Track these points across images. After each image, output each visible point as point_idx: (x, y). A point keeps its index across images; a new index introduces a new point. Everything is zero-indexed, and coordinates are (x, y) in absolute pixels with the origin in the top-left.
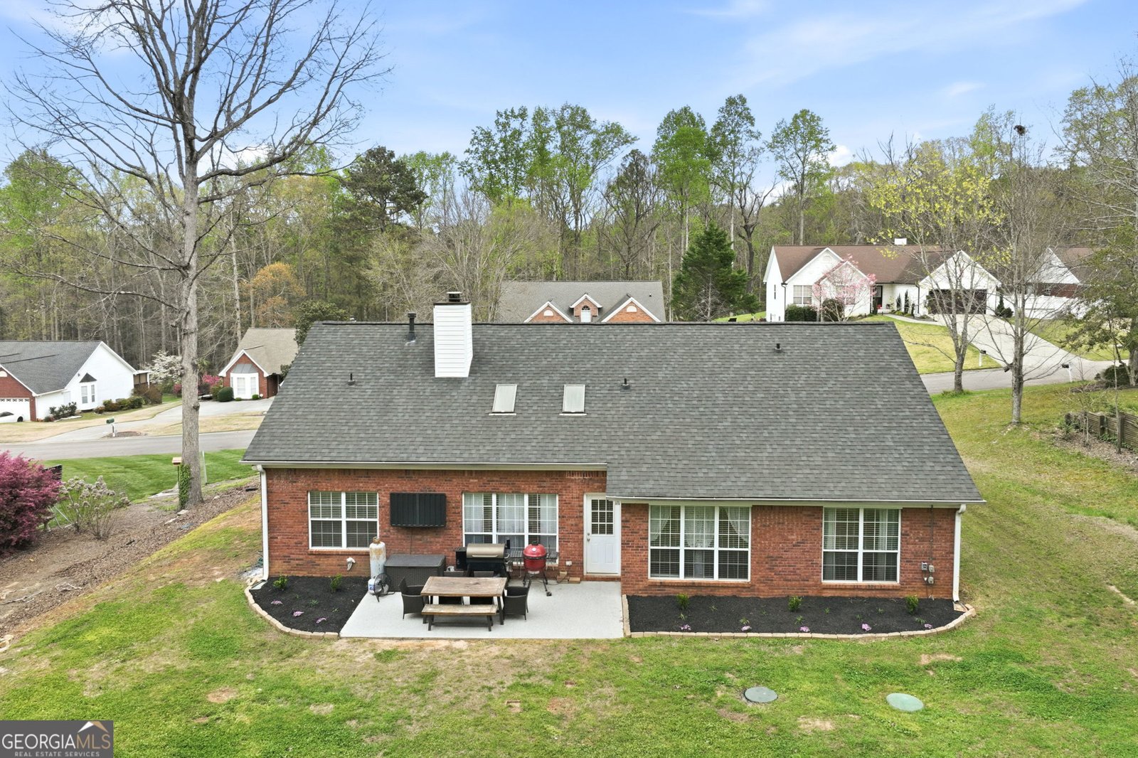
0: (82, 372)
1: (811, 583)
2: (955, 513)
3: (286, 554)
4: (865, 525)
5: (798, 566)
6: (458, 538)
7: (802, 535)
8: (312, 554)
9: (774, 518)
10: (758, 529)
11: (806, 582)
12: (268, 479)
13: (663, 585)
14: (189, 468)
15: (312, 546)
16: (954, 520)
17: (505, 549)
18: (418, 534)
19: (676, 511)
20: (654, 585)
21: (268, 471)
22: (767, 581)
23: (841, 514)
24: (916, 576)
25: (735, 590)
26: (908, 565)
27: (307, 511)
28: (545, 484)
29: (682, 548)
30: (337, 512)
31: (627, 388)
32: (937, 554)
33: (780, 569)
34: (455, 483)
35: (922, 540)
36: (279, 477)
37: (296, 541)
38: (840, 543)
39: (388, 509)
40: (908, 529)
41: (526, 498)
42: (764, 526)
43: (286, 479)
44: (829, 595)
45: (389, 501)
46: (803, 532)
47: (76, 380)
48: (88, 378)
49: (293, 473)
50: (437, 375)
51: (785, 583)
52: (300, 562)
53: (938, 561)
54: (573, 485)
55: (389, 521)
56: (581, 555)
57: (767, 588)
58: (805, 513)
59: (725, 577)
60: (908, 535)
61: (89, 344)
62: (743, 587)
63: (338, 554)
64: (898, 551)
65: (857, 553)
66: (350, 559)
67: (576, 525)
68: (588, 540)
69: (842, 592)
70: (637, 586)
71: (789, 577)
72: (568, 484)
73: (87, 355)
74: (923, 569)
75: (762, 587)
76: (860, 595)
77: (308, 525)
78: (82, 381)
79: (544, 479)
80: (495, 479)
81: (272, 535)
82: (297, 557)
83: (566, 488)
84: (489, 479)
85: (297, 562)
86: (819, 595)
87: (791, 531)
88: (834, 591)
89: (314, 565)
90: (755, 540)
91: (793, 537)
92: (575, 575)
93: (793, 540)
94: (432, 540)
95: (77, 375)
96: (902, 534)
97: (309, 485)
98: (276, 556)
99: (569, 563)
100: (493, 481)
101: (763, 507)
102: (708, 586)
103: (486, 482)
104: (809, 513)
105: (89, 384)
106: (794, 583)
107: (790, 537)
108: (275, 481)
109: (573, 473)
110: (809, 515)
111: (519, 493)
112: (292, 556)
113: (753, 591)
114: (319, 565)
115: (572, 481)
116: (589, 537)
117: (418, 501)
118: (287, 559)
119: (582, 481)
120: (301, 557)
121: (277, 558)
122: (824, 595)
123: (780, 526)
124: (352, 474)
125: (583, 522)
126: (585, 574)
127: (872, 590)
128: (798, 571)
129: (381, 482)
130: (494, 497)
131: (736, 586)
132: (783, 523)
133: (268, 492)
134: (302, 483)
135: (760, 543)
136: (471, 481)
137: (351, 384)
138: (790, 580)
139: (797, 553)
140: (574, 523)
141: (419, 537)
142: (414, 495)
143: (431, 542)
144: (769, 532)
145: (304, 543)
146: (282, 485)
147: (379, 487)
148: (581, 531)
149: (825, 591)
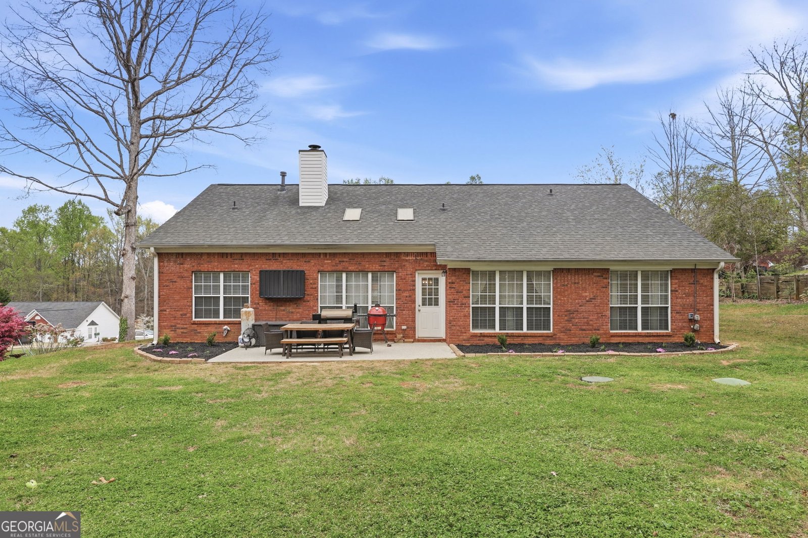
0: (90, 319)
1: (601, 332)
2: (713, 272)
3: (173, 324)
4: (642, 284)
5: (591, 318)
6: (315, 308)
7: (593, 292)
8: (194, 323)
9: (571, 279)
10: (558, 288)
11: (597, 332)
12: (159, 262)
13: (482, 335)
14: (126, 320)
15: (195, 318)
16: (713, 278)
17: (353, 312)
18: (282, 306)
19: (492, 274)
20: (475, 336)
21: (161, 255)
22: (566, 331)
23: (624, 275)
24: (684, 324)
25: (541, 339)
26: (678, 316)
27: (192, 288)
28: (385, 264)
29: (497, 306)
30: (217, 288)
31: (444, 210)
32: (700, 306)
33: (577, 320)
34: (313, 264)
35: (688, 295)
36: (169, 261)
37: (181, 313)
38: (623, 299)
39: (257, 286)
40: (677, 286)
41: (370, 275)
42: (564, 285)
43: (175, 262)
44: (616, 342)
45: (258, 279)
46: (594, 290)
47: (85, 324)
48: (93, 323)
49: (181, 256)
50: (301, 204)
51: (580, 332)
52: (185, 331)
53: (701, 312)
54: (407, 264)
55: (258, 296)
56: (414, 321)
57: (566, 337)
58: (595, 274)
59: (532, 329)
60: (677, 291)
61: (95, 303)
62: (548, 336)
63: (215, 323)
64: (669, 305)
65: (637, 307)
66: (225, 327)
67: (410, 296)
68: (419, 311)
69: (627, 338)
70: (461, 337)
71: (584, 327)
72: (404, 264)
73: (93, 309)
74: (690, 317)
75: (561, 335)
76: (641, 341)
77: (192, 300)
78: (89, 325)
79: (384, 259)
80: (345, 260)
81: (162, 308)
82: (182, 326)
83: (403, 267)
84: (340, 260)
85: (182, 330)
86: (608, 341)
87: (584, 289)
88: (620, 339)
89: (196, 332)
90: (556, 297)
91: (587, 294)
92: (409, 338)
93: (586, 296)
94: (293, 310)
95: (85, 320)
96: (671, 291)
97: (193, 266)
98: (164, 326)
99: (404, 327)
100: (343, 261)
101: (562, 270)
102: (519, 336)
103: (338, 262)
104: (599, 274)
105: (93, 327)
106: (587, 332)
107: (584, 294)
108: (166, 264)
109: (407, 254)
110: (599, 276)
111: (365, 272)
112: (178, 326)
113: (555, 339)
114: (200, 333)
115: (407, 260)
116: (420, 308)
117: (282, 276)
118: (174, 328)
119: (414, 261)
120: (185, 326)
121: (165, 327)
122: (612, 341)
123: (576, 285)
124: (229, 257)
125: (415, 295)
126: (417, 338)
127: (650, 336)
128: (591, 322)
129: (253, 264)
130: (344, 275)
131: (541, 336)
132: (578, 283)
133: (159, 272)
134: (188, 265)
135: (561, 300)
136: (326, 261)
137: (233, 209)
138: (584, 330)
139: (589, 307)
140: (408, 295)
141: (282, 308)
142: (279, 271)
143: (292, 312)
144: (567, 291)
145: (188, 315)
146: (172, 267)
147: (250, 268)
148: (414, 302)
149: (613, 338)
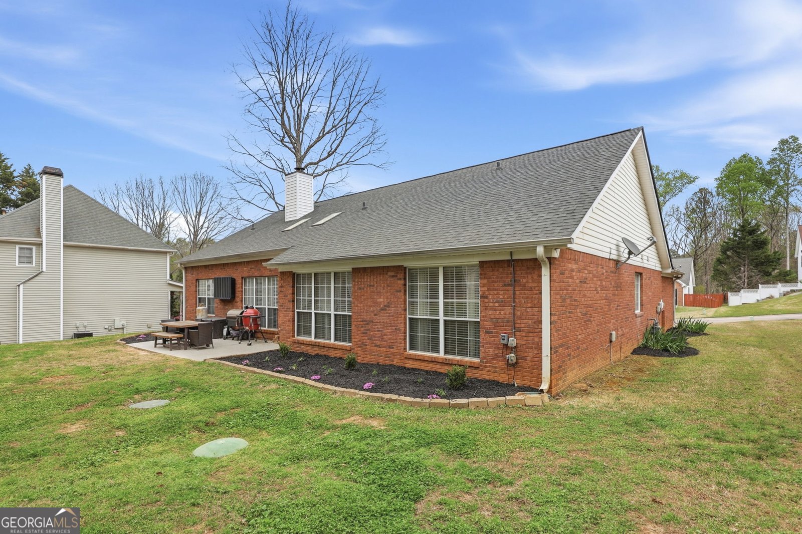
1: (395, 351)
4: (444, 287)
5: (385, 331)
7: (387, 298)
9: (367, 279)
11: (392, 350)
16: (540, 276)
22: (362, 345)
23: (424, 274)
24: (497, 352)
25: (341, 352)
26: (488, 337)
29: (313, 311)
31: (364, 209)
32: (521, 324)
33: (372, 333)
35: (503, 304)
38: (423, 307)
42: (361, 289)
44: (410, 366)
46: (388, 294)
51: (375, 348)
53: (523, 334)
57: (362, 353)
58: (390, 274)
59: (339, 341)
60: (486, 297)
62: (346, 350)
65: (438, 320)
71: (378, 343)
74: (502, 341)
75: (358, 351)
76: (439, 370)
86: (403, 365)
87: (379, 294)
88: (415, 363)
90: (354, 303)
91: (381, 300)
93: (381, 302)
101: (358, 269)
102: (326, 347)
104: (393, 274)
106: (382, 349)
107: (379, 300)
110: (393, 276)
122: (407, 365)
123: (372, 289)
128: (385, 337)
132: (373, 286)
135: (358, 307)
138: (379, 346)
139: (383, 317)
144: (363, 294)
149: (407, 361)
